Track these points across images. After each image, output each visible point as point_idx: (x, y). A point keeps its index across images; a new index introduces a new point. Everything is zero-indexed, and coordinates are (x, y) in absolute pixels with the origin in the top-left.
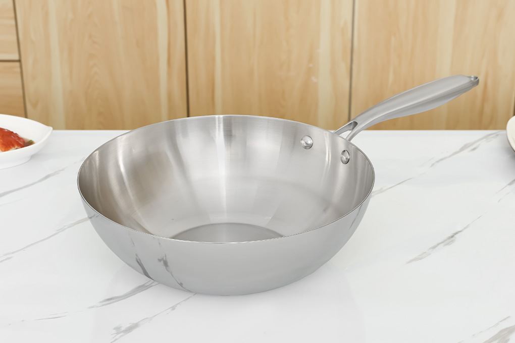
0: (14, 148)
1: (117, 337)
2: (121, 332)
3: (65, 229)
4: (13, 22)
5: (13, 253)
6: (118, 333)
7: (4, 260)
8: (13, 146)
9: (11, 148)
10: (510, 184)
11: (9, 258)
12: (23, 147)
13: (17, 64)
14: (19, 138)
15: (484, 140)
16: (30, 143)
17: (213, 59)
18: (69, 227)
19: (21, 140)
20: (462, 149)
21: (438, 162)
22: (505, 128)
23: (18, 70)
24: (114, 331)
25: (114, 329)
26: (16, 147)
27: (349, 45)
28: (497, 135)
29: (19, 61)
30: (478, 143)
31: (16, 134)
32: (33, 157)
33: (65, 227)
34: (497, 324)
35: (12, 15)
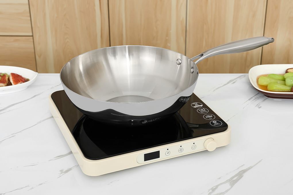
0: (20, 83)
1: (61, 175)
2: (63, 173)
3: (41, 122)
4: (29, 18)
5: (16, 133)
6: (61, 173)
7: (11, 137)
8: (20, 82)
9: (18, 83)
10: (249, 100)
11: (13, 136)
12: (25, 82)
13: (31, 37)
14: (22, 78)
15: (239, 78)
16: (27, 80)
17: (122, 35)
18: (42, 121)
19: (23, 79)
20: (228, 83)
21: (216, 89)
22: (248, 73)
23: (32, 40)
24: (60, 172)
25: (60, 171)
26: (21, 82)
27: (185, 29)
28: (245, 76)
29: (32, 36)
30: (235, 80)
31: (21, 76)
32: (29, 87)
33: (41, 121)
34: (239, 168)
35: (29, 15)
